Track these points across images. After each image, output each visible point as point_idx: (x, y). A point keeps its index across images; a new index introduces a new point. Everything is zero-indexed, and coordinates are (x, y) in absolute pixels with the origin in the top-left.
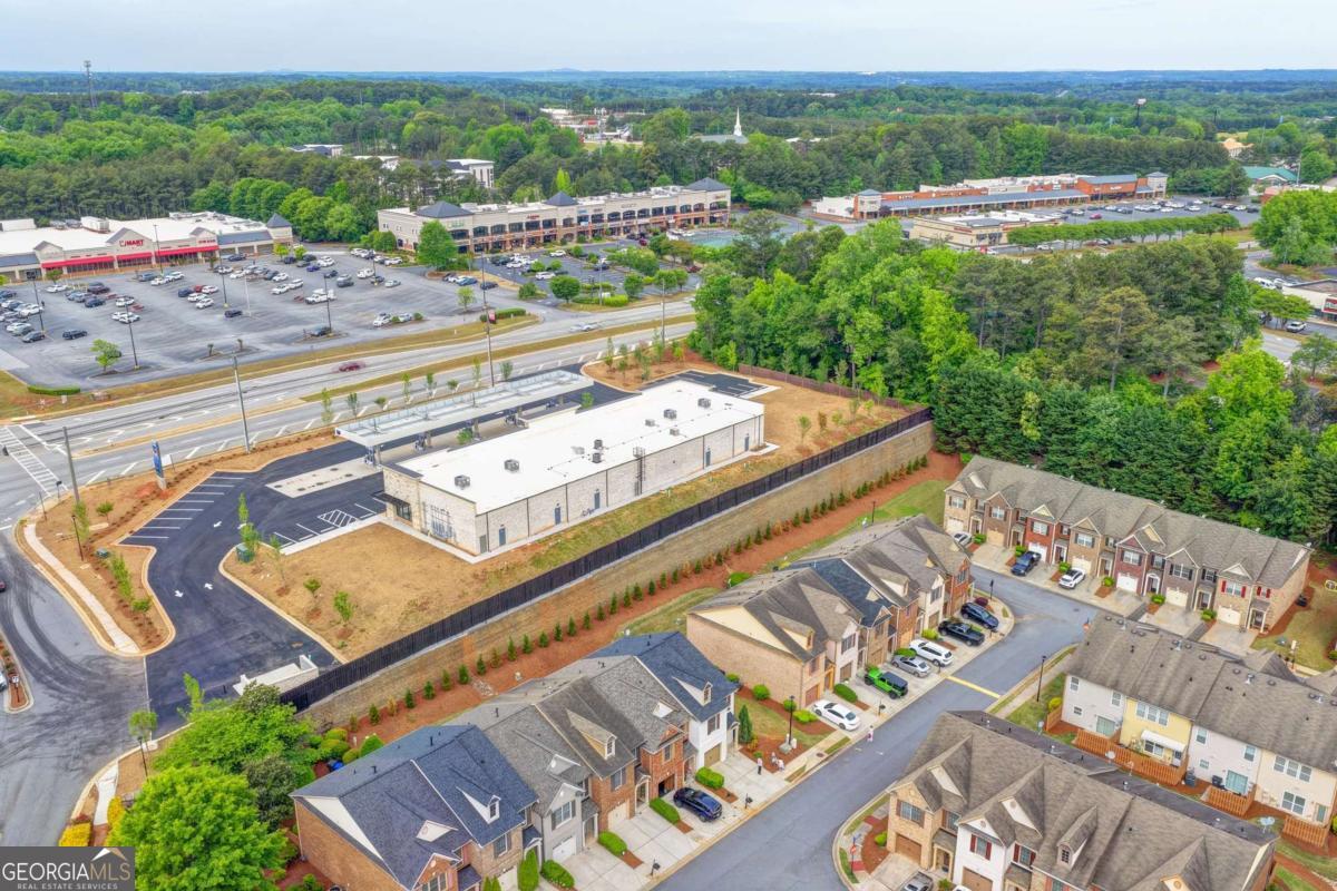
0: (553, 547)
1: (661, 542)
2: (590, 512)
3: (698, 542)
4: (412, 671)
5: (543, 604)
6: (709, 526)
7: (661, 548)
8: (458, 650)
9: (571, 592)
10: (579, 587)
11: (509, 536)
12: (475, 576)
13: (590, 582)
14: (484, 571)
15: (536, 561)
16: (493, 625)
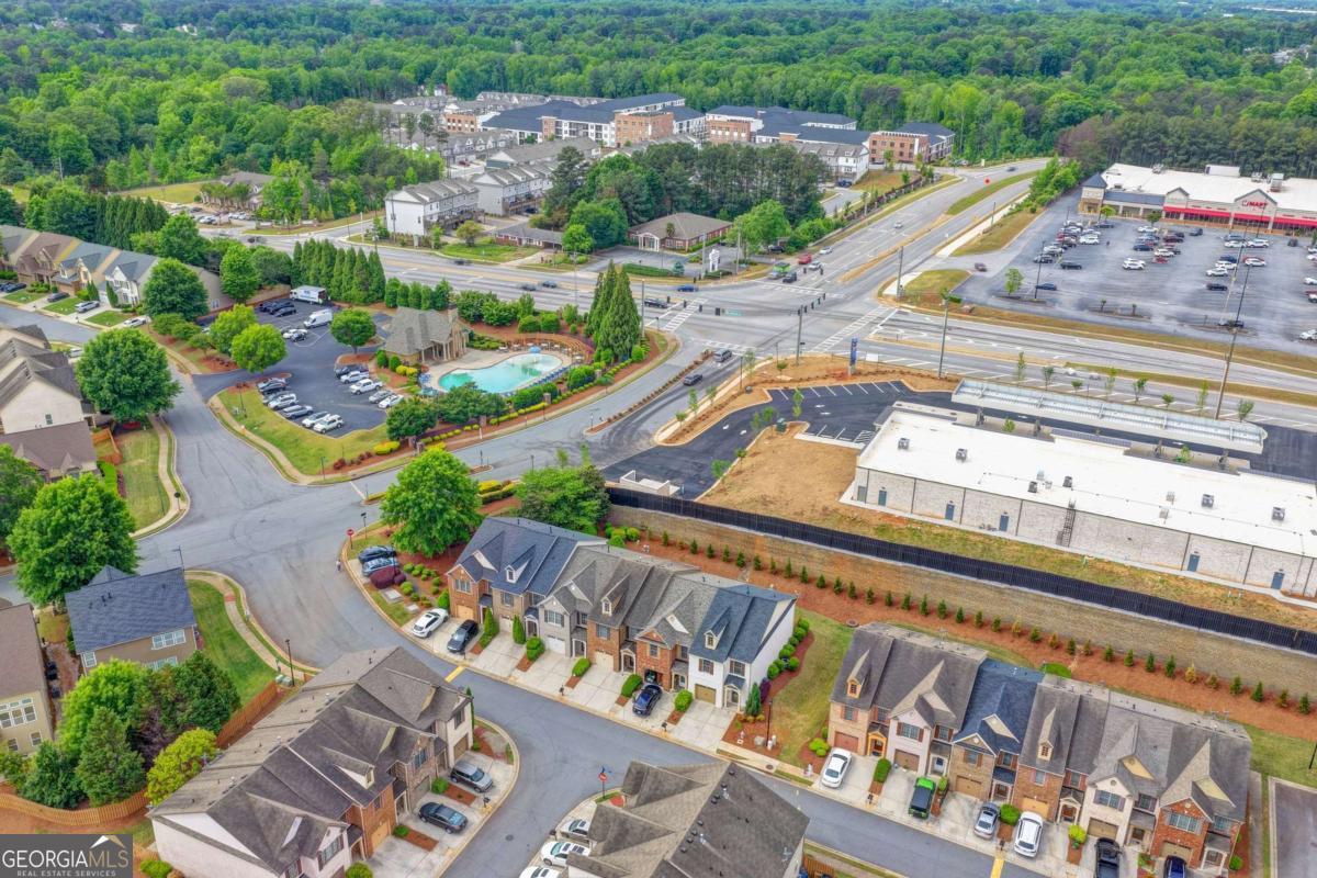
0: (910, 529)
1: (1003, 586)
2: (990, 528)
3: (1056, 615)
4: (710, 532)
5: (842, 557)
6: (1080, 609)
7: (1000, 592)
8: (750, 542)
9: (871, 564)
10: (882, 566)
11: (890, 500)
12: (825, 509)
13: (897, 569)
14: (836, 511)
15: (882, 529)
16: (785, 542)
